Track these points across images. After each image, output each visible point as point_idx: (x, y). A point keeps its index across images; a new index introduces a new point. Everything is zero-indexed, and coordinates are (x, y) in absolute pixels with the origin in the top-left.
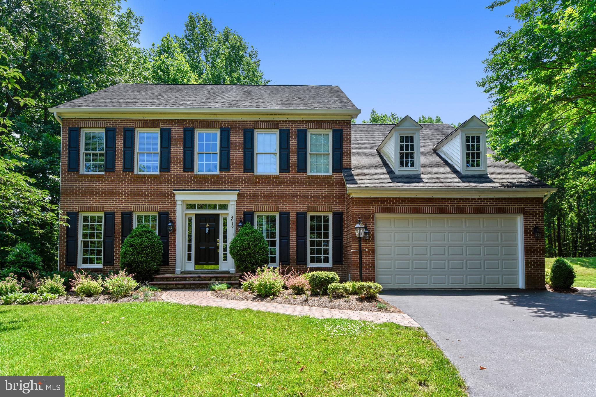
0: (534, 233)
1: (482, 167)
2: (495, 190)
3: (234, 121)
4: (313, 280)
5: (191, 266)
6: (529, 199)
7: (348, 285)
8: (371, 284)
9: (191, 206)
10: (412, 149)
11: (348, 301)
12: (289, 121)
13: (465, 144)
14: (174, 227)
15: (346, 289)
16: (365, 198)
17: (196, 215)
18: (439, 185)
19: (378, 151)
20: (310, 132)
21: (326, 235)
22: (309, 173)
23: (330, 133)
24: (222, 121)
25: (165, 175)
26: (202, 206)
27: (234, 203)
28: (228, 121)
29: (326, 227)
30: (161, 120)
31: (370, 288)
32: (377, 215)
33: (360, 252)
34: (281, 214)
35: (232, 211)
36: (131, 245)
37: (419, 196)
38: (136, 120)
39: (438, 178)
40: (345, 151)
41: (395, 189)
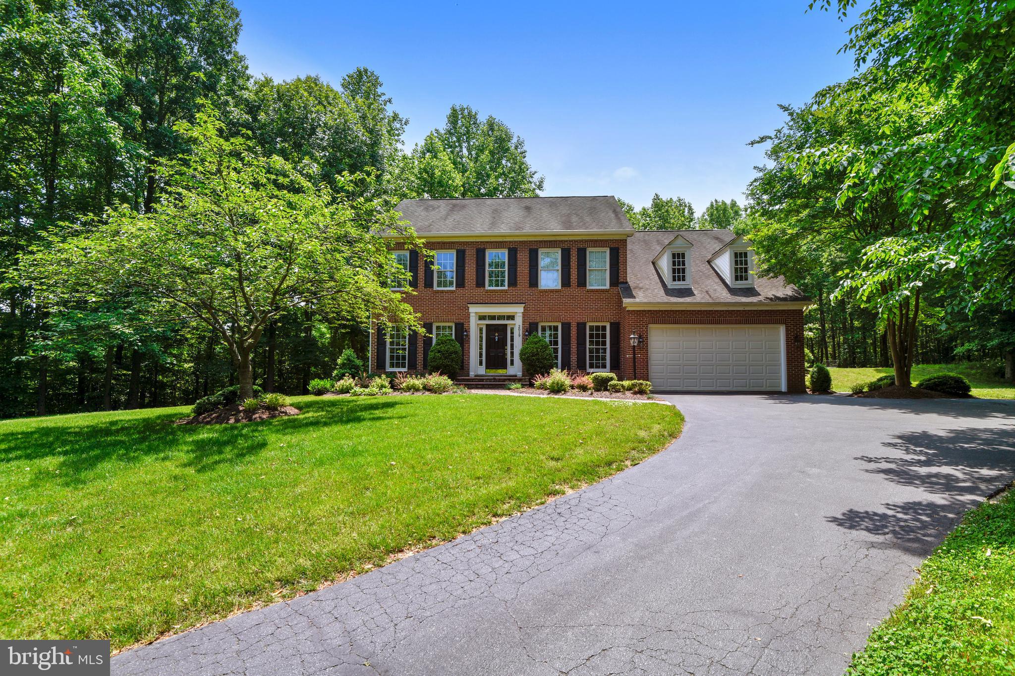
0: (795, 341)
1: (749, 281)
2: (760, 303)
3: (520, 242)
4: (596, 379)
5: (482, 370)
6: (790, 310)
7: (626, 383)
8: (644, 382)
9: (482, 318)
10: (684, 264)
11: (624, 394)
12: (570, 241)
13: (733, 259)
14: (468, 336)
15: (623, 386)
16: (640, 311)
17: (487, 325)
18: (707, 299)
19: (653, 263)
20: (589, 250)
21: (604, 343)
22: (589, 287)
23: (608, 251)
24: (510, 242)
25: (461, 290)
26: (493, 318)
27: (521, 315)
28: (515, 242)
29: (604, 336)
30: (457, 242)
31: (641, 384)
32: (650, 326)
33: (634, 358)
34: (563, 324)
35: (518, 321)
36: (439, 352)
37: (688, 309)
38: (435, 243)
39: (707, 292)
40: (621, 267)
41: (667, 303)
